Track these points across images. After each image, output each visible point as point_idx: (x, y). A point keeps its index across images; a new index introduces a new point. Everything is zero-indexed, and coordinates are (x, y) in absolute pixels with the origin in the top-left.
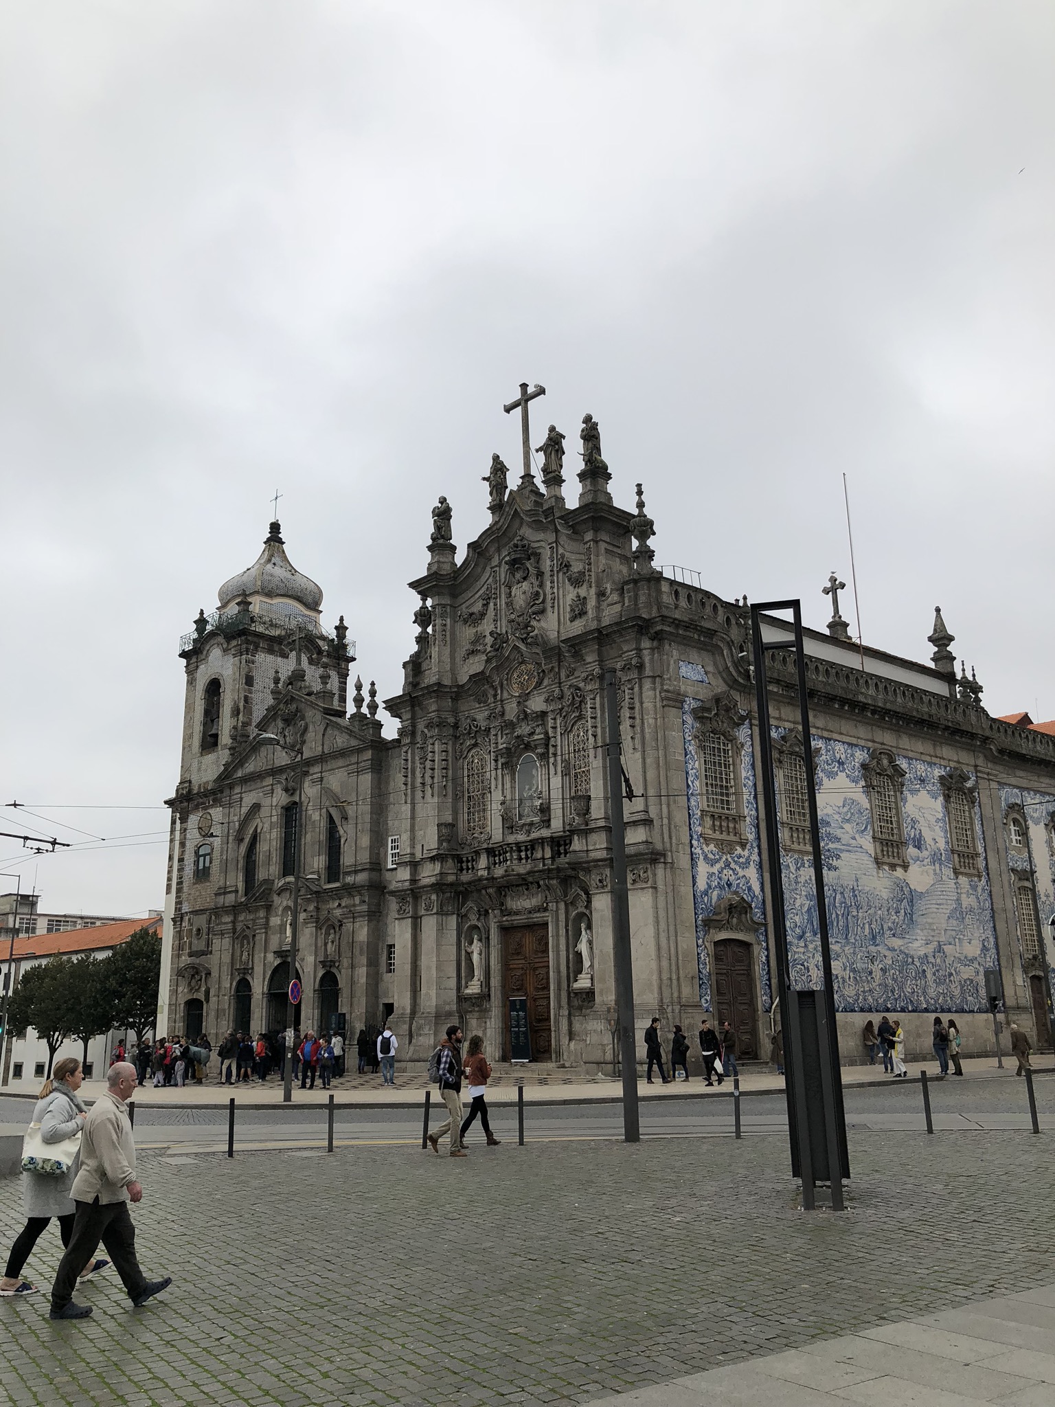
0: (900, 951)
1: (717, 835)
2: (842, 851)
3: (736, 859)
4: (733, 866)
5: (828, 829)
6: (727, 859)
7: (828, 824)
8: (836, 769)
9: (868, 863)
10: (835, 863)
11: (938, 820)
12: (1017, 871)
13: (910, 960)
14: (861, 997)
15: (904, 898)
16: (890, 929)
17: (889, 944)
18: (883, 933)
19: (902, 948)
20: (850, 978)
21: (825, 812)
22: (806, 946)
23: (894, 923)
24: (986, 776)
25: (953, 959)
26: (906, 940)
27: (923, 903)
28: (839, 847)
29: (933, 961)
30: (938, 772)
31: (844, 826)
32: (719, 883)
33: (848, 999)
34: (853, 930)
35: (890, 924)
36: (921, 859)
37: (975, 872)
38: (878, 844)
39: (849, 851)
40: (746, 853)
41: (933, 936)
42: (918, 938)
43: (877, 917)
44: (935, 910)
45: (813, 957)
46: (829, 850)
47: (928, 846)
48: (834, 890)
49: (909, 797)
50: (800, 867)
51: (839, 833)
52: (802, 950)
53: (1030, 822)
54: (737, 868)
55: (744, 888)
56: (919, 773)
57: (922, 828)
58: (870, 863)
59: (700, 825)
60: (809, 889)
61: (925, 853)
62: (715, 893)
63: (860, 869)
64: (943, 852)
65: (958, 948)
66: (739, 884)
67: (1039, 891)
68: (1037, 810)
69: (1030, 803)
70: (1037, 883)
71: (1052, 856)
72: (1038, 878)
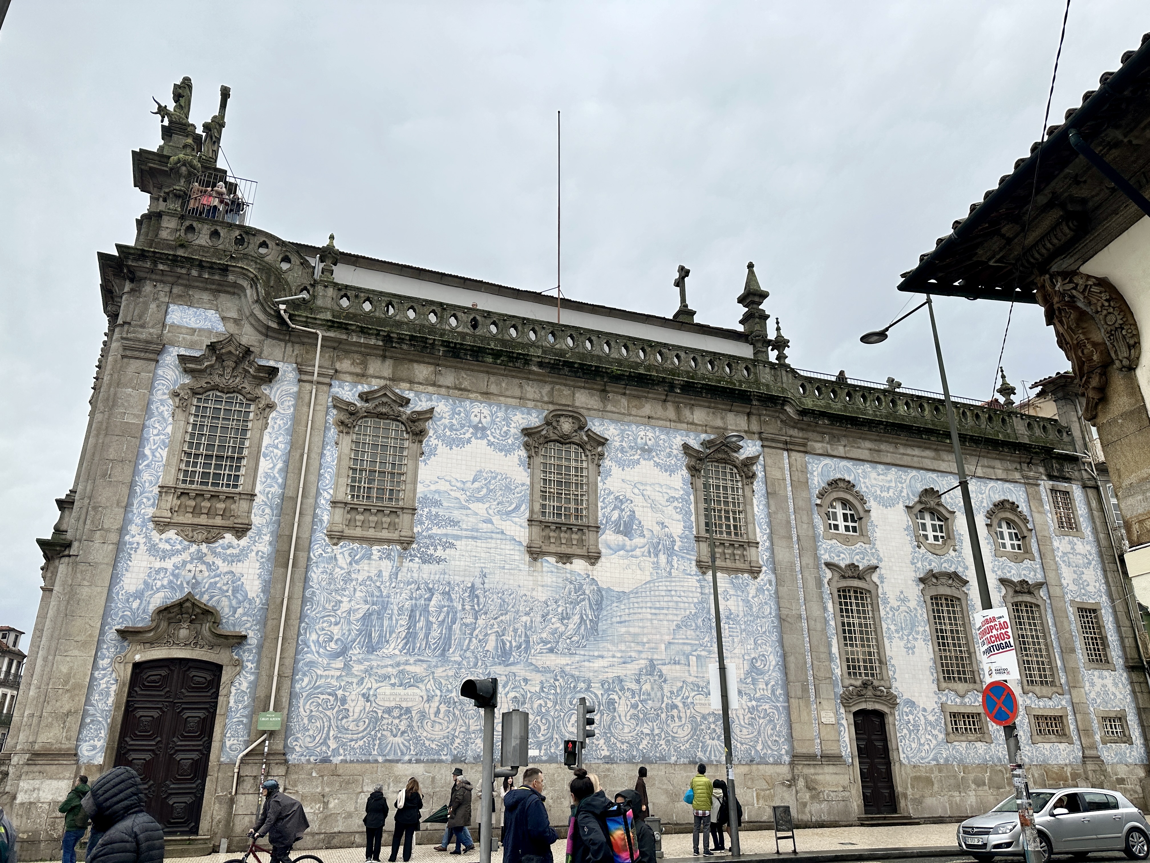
0: (563, 671)
1: (188, 519)
2: (458, 538)
3: (219, 550)
4: (209, 559)
5: (433, 509)
6: (199, 551)
7: (437, 503)
8: (468, 435)
9: (512, 552)
10: (440, 553)
11: (672, 499)
12: (837, 566)
13: (582, 685)
14: (458, 741)
15: (584, 600)
16: (545, 642)
17: (539, 664)
18: (527, 649)
19: (567, 669)
20: (438, 712)
21: (433, 488)
22: (347, 666)
23: (553, 634)
24: (781, 445)
25: (680, 684)
26: (577, 658)
27: (623, 607)
28: (455, 532)
29: (634, 686)
30: (678, 440)
31: (470, 506)
32: (171, 582)
33: (427, 743)
34: (460, 644)
35: (544, 635)
36: (628, 548)
37: (746, 566)
38: (536, 530)
39: (476, 538)
40: (244, 542)
41: (640, 652)
42: (605, 653)
43: (516, 626)
44: (649, 616)
45: (361, 682)
46: (430, 537)
47: (646, 532)
48: (430, 590)
49: (616, 471)
50: (361, 559)
51: (456, 514)
52: (338, 673)
53: (872, 504)
54: (219, 562)
55: (225, 588)
56: (639, 441)
57: (636, 509)
58: (517, 553)
59: (153, 505)
60: (372, 588)
61: (638, 541)
62: (161, 595)
63: (493, 561)
64: (677, 539)
65: (693, 669)
66: (216, 583)
67: (884, 594)
68: (889, 489)
69: (875, 479)
70: (882, 582)
71: (919, 547)
72: (885, 576)
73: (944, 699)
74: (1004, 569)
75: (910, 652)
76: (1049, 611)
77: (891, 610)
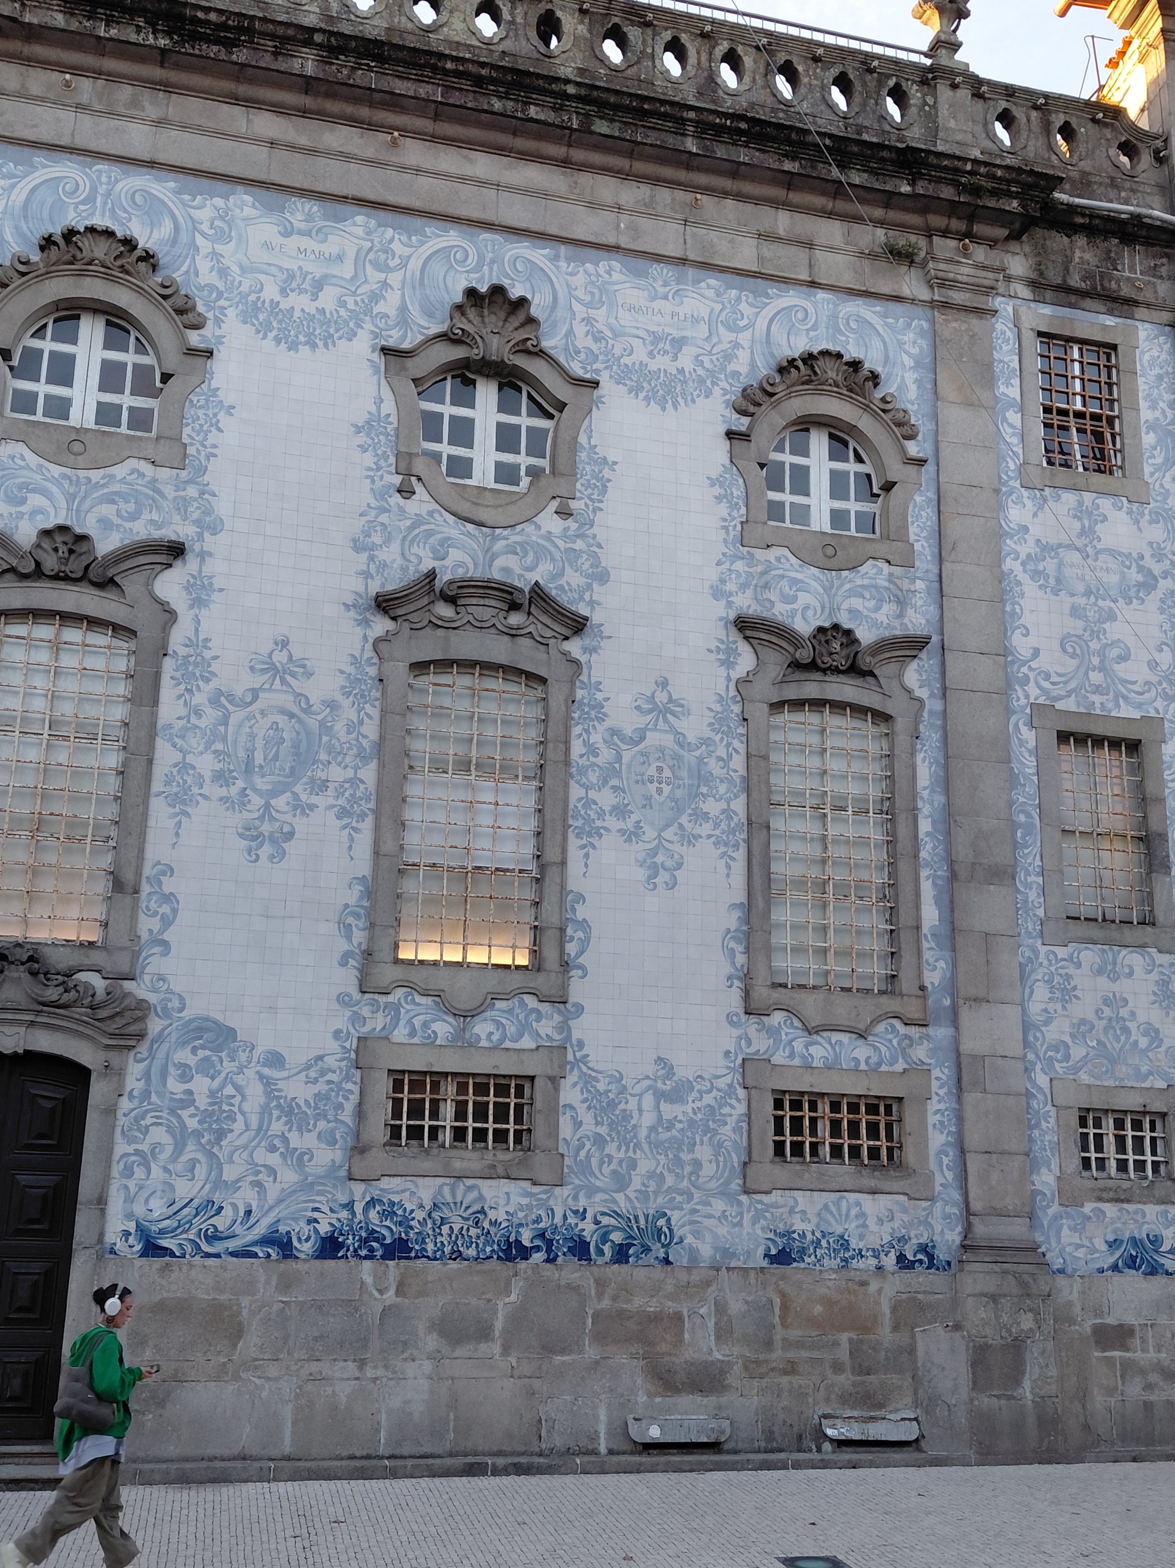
53: (223, 329)
67: (198, 643)
68: (319, 285)
69: (267, 246)
70: (198, 603)
71: (405, 491)
72: (217, 583)
73: (378, 1022)
74: (766, 586)
75: (266, 851)
76: (931, 737)
77: (214, 701)
